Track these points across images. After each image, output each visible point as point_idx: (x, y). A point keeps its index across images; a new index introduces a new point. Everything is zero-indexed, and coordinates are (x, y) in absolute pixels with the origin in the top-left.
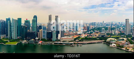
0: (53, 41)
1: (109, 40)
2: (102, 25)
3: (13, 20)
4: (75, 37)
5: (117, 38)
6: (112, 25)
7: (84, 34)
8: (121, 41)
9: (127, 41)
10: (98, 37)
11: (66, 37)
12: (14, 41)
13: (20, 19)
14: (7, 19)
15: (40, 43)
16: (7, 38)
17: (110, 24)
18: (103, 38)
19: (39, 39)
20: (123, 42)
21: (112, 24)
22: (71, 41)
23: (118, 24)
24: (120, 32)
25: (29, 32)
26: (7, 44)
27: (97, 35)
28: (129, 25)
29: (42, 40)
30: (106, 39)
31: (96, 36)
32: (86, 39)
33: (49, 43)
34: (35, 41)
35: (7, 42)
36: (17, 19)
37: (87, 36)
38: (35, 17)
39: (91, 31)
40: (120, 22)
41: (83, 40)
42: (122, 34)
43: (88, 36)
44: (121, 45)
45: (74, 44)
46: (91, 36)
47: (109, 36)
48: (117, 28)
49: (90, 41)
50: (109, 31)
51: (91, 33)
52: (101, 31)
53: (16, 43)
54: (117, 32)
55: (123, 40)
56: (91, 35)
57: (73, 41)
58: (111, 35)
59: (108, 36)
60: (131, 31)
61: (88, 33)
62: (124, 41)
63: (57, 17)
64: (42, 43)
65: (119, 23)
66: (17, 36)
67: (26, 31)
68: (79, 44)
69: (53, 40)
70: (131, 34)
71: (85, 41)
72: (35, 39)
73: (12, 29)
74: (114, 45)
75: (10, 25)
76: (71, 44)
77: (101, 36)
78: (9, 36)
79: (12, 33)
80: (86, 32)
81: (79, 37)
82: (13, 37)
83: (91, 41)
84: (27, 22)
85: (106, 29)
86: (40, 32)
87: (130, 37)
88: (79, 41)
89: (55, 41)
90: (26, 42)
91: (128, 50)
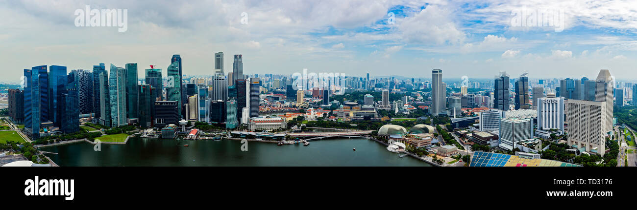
0: (229, 129)
1: (385, 129)
2: (364, 86)
3: (113, 69)
4: (288, 119)
5: (407, 125)
6: (391, 87)
7: (316, 108)
8: (421, 135)
9: (435, 135)
10: (354, 121)
11: (264, 118)
12: (120, 132)
13: (132, 68)
14: (95, 67)
15: (192, 134)
16: (98, 123)
17: (386, 83)
18: (368, 123)
19: (189, 124)
20: (426, 137)
21: (392, 84)
22: (278, 131)
23: (409, 83)
24: (416, 106)
25: (161, 103)
27: (351, 115)
28: (442, 86)
29: (198, 125)
30: (377, 127)
31: (347, 115)
32: (320, 124)
33: (217, 134)
34: (178, 129)
35: (98, 135)
36: (124, 68)
37: (321, 116)
38: (176, 59)
39: (335, 102)
40: (416, 77)
41: (310, 127)
42: (421, 113)
43: (325, 115)
44: (419, 145)
45: (288, 138)
46: (335, 115)
47: (386, 118)
48: (408, 94)
49: (331, 131)
50: (386, 103)
51: (334, 107)
52: (363, 104)
53: (123, 139)
54: (406, 106)
55: (426, 130)
56: (334, 112)
57: (284, 130)
58: (390, 117)
59: (383, 119)
60: (447, 105)
61: (325, 109)
62: (427, 135)
63: (238, 58)
64: (197, 134)
65: (413, 80)
66: (128, 117)
67: (153, 100)
68: (301, 141)
69: (227, 127)
70: (448, 113)
71: (318, 131)
72: (178, 124)
73: (112, 98)
74: (400, 147)
75: (106, 85)
76: (280, 138)
77: (361, 118)
78: (103, 117)
79: (113, 108)
80: (319, 104)
81: (301, 119)
82: (114, 121)
83: (334, 131)
84: (153, 74)
85: (377, 96)
86: (192, 104)
87: (443, 124)
88: (300, 132)
89: (233, 129)
90: (152, 135)
91: (440, 162)
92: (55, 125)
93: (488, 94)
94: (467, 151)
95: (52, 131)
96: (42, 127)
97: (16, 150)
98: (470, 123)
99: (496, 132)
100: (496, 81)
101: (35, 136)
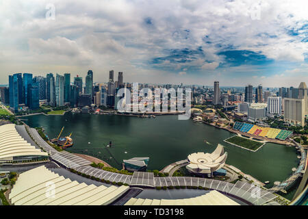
1: (192, 110)
3: (58, 76)
5: (203, 108)
8: (209, 113)
9: (216, 114)
12: (60, 109)
13: (68, 76)
14: (48, 75)
15: (97, 111)
16: (49, 105)
19: (96, 106)
23: (202, 88)
24: (206, 100)
25: (82, 95)
26: (49, 114)
29: (100, 107)
33: (110, 112)
34: (90, 109)
35: (49, 111)
36: (63, 75)
38: (90, 72)
42: (208, 103)
44: (209, 118)
48: (202, 94)
53: (63, 113)
54: (201, 100)
55: (212, 111)
58: (194, 105)
60: (221, 100)
62: (212, 113)
63: (120, 74)
64: (100, 112)
65: (204, 87)
66: (64, 101)
67: (78, 93)
68: (151, 115)
69: (115, 108)
70: (222, 103)
72: (90, 106)
73: (56, 91)
74: (199, 119)
75: (54, 85)
76: (141, 114)
78: (52, 101)
79: (57, 97)
82: (57, 103)
84: (78, 80)
86: (97, 96)
87: (220, 108)
90: (77, 111)
91: (219, 126)
92: (26, 106)
93: (241, 95)
94: (232, 121)
95: (25, 109)
96: (19, 107)
97: (6, 119)
98: (233, 108)
99: (246, 113)
100: (246, 88)
101: (16, 111)
